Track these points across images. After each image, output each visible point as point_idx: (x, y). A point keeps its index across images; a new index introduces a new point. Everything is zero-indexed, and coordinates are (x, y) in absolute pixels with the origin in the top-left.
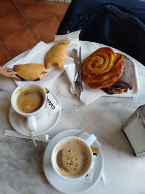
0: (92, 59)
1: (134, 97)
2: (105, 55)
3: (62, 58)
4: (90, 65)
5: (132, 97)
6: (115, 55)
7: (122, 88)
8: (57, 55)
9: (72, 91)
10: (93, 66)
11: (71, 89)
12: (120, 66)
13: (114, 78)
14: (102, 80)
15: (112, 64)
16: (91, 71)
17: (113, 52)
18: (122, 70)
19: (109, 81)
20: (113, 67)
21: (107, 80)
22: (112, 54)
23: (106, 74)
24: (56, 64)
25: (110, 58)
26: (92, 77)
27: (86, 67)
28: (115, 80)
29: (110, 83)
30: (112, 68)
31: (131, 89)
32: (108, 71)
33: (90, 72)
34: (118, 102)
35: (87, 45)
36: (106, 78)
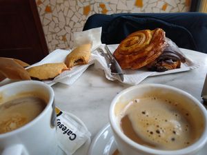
11: (107, 77)
14: (146, 52)
19: (155, 50)
20: (152, 38)
32: (148, 42)
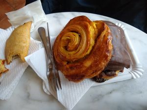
0: (63, 38)
1: (135, 77)
2: (79, 28)
3: (24, 45)
4: (62, 48)
5: (133, 78)
6: (94, 25)
7: (115, 71)
8: (17, 43)
9: (45, 91)
10: (66, 48)
11: (44, 87)
12: (106, 42)
13: (100, 63)
15: (92, 42)
16: (65, 57)
17: (90, 22)
18: (110, 48)
19: (94, 69)
20: (95, 45)
21: (91, 67)
22: (89, 25)
23: (86, 58)
24: (17, 55)
25: (87, 32)
26: (68, 66)
27: (58, 50)
28: (103, 64)
29: (96, 71)
30: (93, 47)
31: (128, 67)
33: (64, 59)
34: (114, 90)
35: (57, 17)
36: (88, 64)
